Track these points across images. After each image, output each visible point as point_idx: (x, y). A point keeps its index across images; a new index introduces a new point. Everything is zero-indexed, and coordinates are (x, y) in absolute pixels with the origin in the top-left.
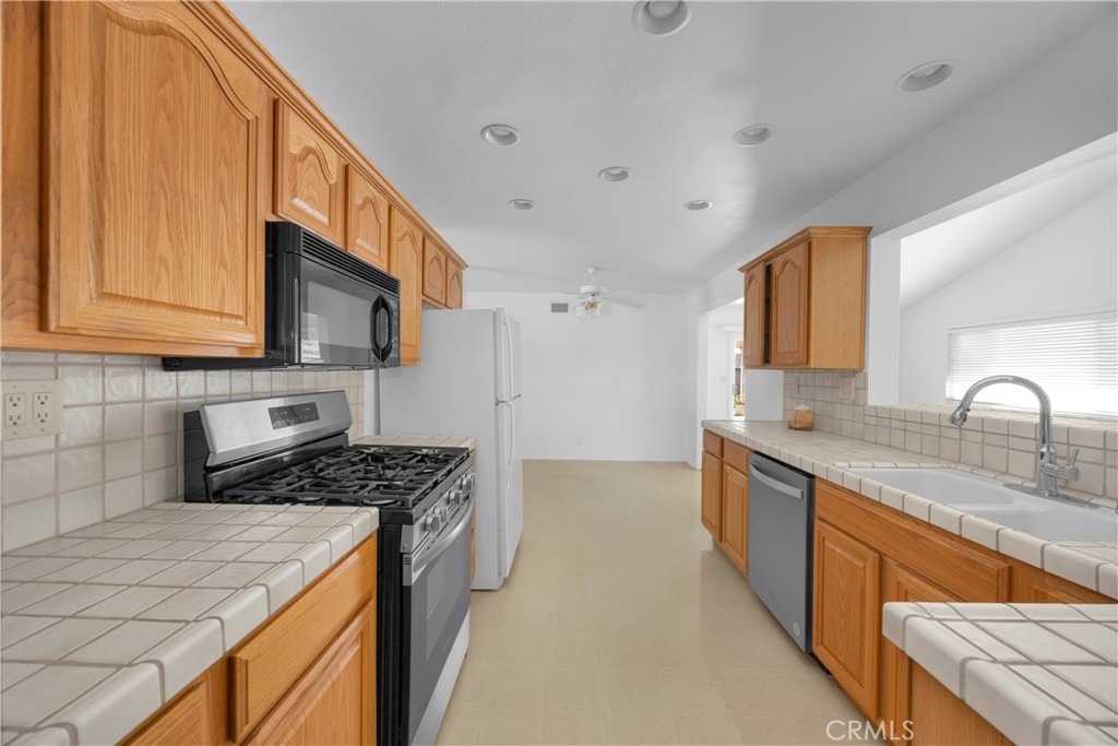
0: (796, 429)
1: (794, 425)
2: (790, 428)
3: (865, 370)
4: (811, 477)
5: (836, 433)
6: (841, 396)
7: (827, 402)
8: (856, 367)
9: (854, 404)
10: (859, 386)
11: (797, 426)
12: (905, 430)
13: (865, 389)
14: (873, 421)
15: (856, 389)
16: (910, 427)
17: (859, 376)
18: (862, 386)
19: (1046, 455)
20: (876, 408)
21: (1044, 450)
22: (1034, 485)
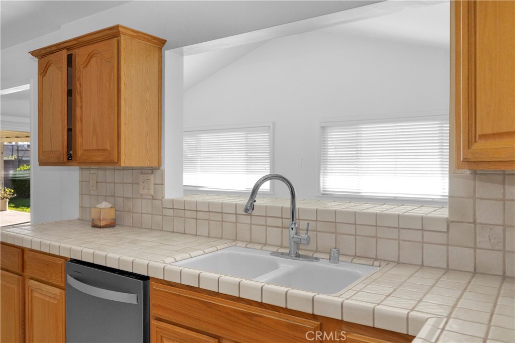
0: (100, 227)
1: (98, 223)
2: (95, 226)
3: (162, 168)
4: (145, 278)
5: (138, 227)
6: (141, 192)
7: (128, 198)
8: (155, 165)
9: (153, 198)
10: (157, 182)
11: (102, 224)
12: (196, 219)
13: (163, 184)
14: (170, 213)
15: (154, 184)
16: (200, 215)
17: (157, 173)
18: (159, 182)
19: (294, 229)
20: (173, 201)
21: (293, 226)
22: (287, 251)
